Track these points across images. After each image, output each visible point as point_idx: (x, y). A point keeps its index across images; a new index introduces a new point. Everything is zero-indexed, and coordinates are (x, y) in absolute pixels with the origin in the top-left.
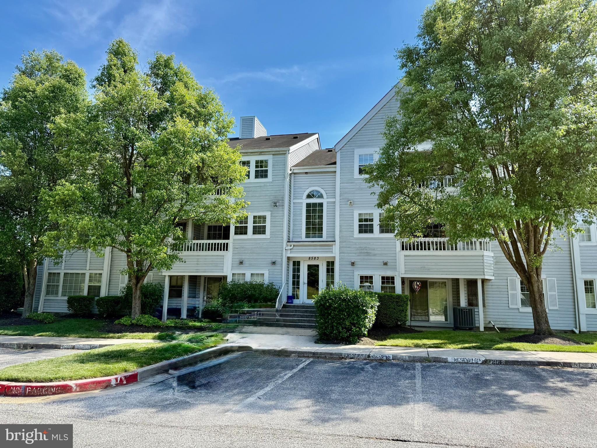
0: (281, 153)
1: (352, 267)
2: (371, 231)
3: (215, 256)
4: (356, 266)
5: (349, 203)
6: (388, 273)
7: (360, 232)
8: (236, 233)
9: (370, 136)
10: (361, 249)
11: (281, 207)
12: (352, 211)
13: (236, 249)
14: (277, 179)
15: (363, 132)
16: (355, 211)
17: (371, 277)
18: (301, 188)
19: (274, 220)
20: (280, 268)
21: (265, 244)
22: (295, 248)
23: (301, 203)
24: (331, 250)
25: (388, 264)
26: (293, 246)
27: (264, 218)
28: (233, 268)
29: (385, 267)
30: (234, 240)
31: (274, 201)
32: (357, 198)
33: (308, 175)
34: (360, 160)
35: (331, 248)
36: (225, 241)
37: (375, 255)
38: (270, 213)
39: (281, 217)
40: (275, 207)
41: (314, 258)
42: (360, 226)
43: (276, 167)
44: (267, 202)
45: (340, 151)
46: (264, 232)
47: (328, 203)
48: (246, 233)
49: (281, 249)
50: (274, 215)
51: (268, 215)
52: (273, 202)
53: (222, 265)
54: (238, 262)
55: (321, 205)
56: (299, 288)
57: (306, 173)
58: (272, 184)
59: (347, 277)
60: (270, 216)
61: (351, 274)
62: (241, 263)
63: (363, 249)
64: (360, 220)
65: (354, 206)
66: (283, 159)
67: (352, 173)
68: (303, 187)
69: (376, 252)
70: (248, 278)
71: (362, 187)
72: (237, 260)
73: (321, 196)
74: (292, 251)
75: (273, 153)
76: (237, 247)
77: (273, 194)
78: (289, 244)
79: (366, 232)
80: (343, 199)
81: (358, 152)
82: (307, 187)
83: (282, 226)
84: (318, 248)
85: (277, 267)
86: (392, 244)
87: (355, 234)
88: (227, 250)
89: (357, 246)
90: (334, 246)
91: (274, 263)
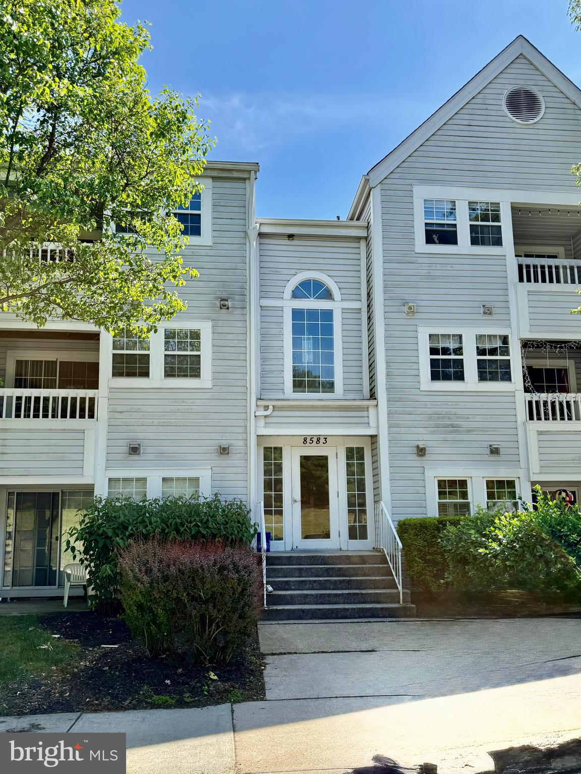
0: (235, 175)
1: (419, 458)
2: (460, 376)
3: (56, 431)
4: (427, 457)
5: (406, 309)
6: (503, 474)
7: (435, 376)
8: (117, 373)
9: (446, 161)
10: (439, 418)
11: (238, 312)
12: (413, 328)
13: (117, 415)
14: (225, 240)
15: (428, 148)
16: (420, 329)
17: (463, 483)
18: (277, 273)
19: (220, 343)
20: (242, 463)
21: (198, 402)
22: (275, 413)
23: (281, 309)
24: (365, 420)
25: (502, 451)
26: (271, 407)
27: (196, 335)
28: (109, 463)
29: (494, 458)
30: (112, 390)
31: (219, 294)
32: (423, 297)
33: (295, 242)
34: (428, 213)
35: (365, 414)
36: (88, 393)
37: (469, 431)
38: (209, 324)
39: (242, 337)
40: (224, 311)
41: (315, 440)
42: (434, 363)
43: (220, 209)
44: (202, 297)
45: (379, 187)
46: (195, 373)
47: (344, 311)
48: (145, 374)
49: (243, 416)
50: (220, 330)
51: (206, 329)
52: (217, 298)
53: (79, 457)
54: (126, 449)
55: (328, 315)
56: (280, 513)
57: (291, 236)
58: (210, 253)
59: (409, 483)
60: (210, 331)
61: (419, 476)
62: (134, 450)
63: (443, 418)
64: (433, 351)
65: (417, 316)
66: (242, 192)
67: (410, 238)
68: (284, 271)
69: (473, 425)
70: (155, 491)
71: (433, 273)
72: (124, 443)
73: (327, 295)
74: (269, 420)
75: (215, 174)
76: (120, 409)
77: (218, 278)
78: (261, 403)
79: (447, 377)
80: (391, 299)
81: (421, 193)
82: (293, 272)
83: (242, 357)
84: (334, 413)
85: (234, 460)
86: (508, 405)
87: (422, 381)
88: (92, 416)
89: (429, 411)
90: (372, 411)
91: (224, 451)
